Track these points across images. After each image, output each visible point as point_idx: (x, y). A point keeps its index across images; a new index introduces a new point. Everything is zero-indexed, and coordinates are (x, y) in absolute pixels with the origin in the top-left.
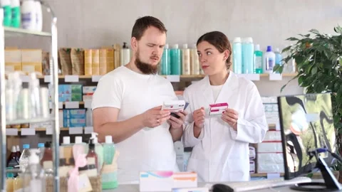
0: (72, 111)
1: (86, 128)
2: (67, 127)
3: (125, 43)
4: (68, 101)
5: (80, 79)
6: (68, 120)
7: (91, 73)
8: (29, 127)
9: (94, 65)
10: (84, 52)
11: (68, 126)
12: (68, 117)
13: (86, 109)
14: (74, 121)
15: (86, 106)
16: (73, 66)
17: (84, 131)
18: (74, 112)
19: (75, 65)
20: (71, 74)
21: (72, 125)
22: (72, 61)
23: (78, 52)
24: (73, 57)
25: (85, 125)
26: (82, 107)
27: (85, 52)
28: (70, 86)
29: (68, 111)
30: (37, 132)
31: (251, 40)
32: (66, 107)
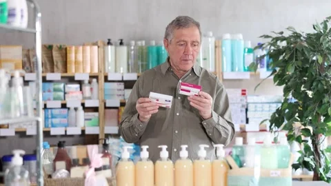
0: (53, 111)
1: (68, 129)
2: (48, 127)
3: (109, 40)
4: (49, 100)
5: (62, 77)
6: (50, 120)
7: (73, 71)
8: (8, 127)
9: (76, 62)
10: (66, 49)
11: (50, 126)
12: (50, 116)
13: (69, 109)
14: (56, 121)
15: (68, 106)
16: (55, 63)
17: (66, 131)
18: (56, 112)
19: (57, 62)
20: (53, 71)
21: (53, 126)
22: (55, 59)
23: (60, 48)
24: (56, 54)
25: (67, 126)
26: (64, 106)
27: (68, 49)
28: (52, 84)
29: (50, 110)
30: (16, 133)
31: (241, 36)
32: (48, 106)
